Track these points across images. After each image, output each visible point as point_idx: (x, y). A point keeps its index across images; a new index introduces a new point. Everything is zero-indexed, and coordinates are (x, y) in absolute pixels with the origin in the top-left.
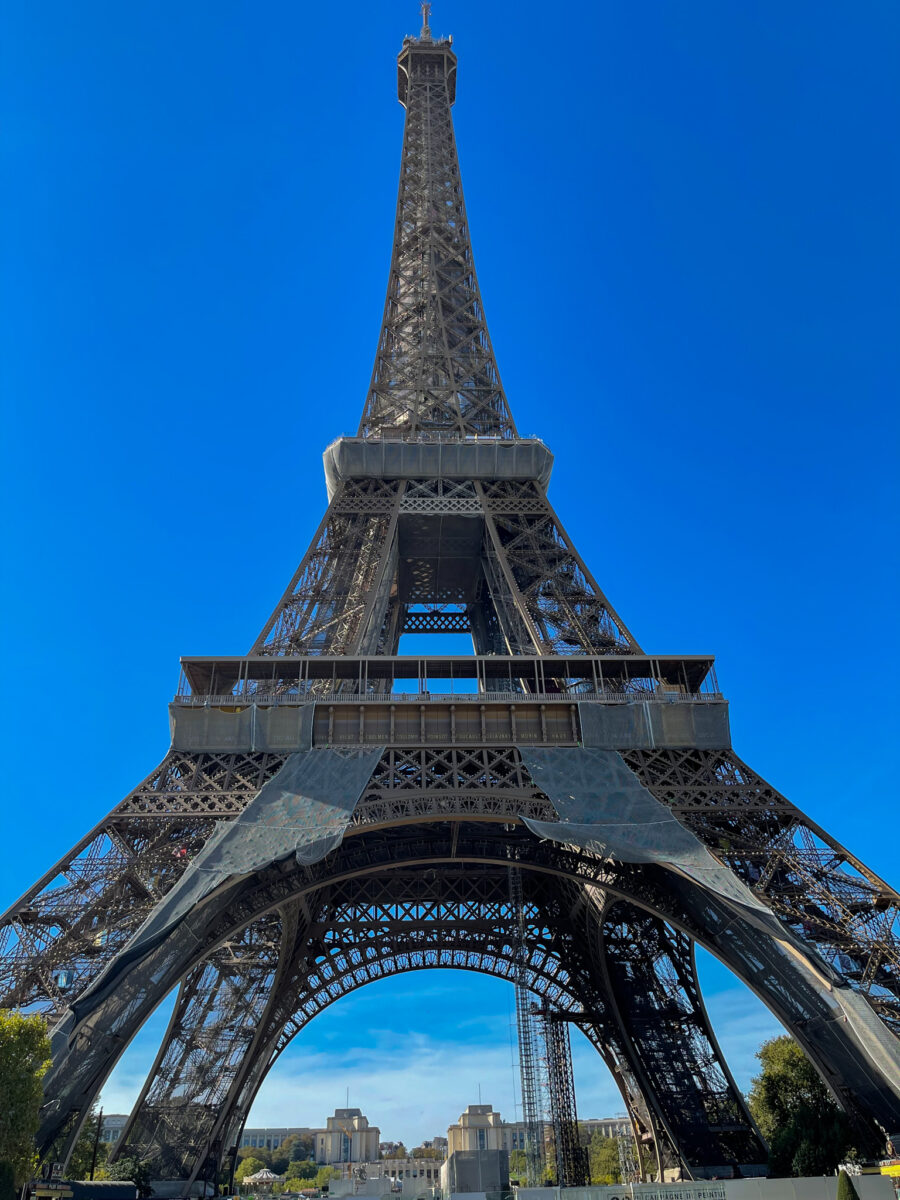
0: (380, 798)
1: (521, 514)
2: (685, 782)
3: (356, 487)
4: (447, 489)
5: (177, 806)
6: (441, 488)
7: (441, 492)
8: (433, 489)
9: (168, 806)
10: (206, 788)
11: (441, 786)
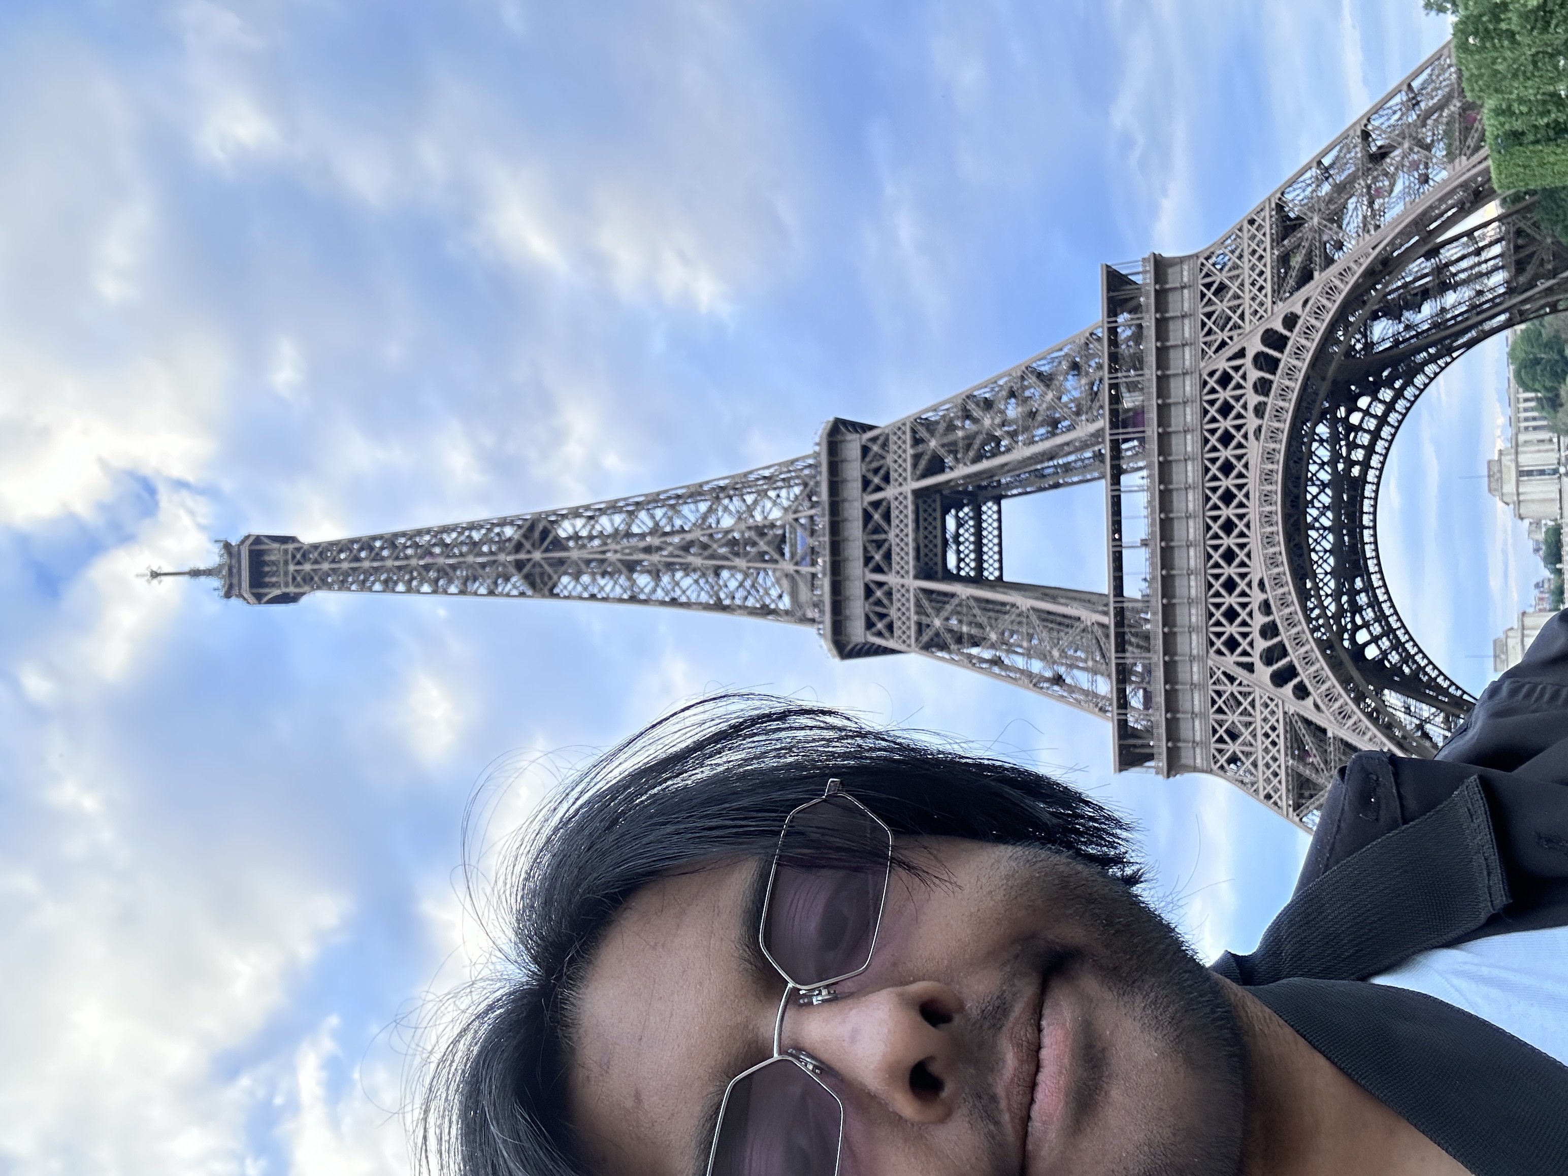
0: (1261, 580)
4: (878, 530)
5: (1275, 759)
6: (875, 537)
7: (883, 536)
8: (879, 544)
9: (1274, 766)
10: (1255, 736)
11: (1248, 526)
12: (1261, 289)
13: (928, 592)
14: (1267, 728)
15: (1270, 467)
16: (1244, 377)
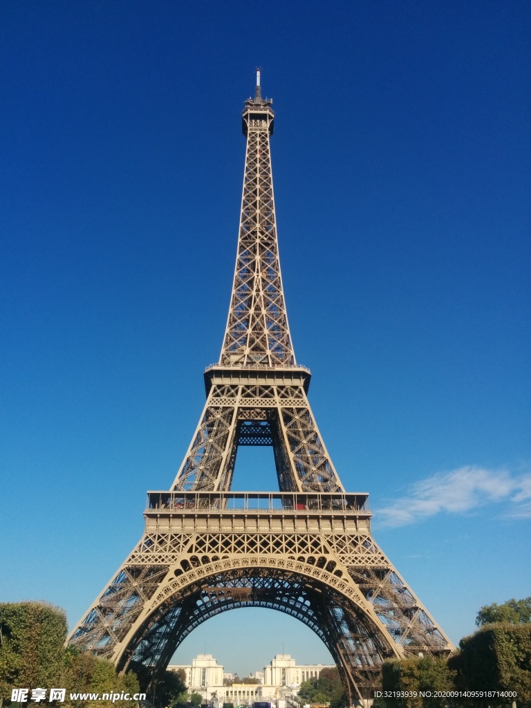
0: (228, 557)
1: (294, 407)
2: (350, 552)
3: (219, 391)
4: (261, 392)
5: (149, 560)
6: (258, 391)
7: (258, 394)
8: (254, 392)
9: (146, 560)
10: (160, 552)
11: (252, 552)
12: (353, 561)
13: (232, 413)
14: (163, 557)
15: (277, 562)
16: (316, 553)
